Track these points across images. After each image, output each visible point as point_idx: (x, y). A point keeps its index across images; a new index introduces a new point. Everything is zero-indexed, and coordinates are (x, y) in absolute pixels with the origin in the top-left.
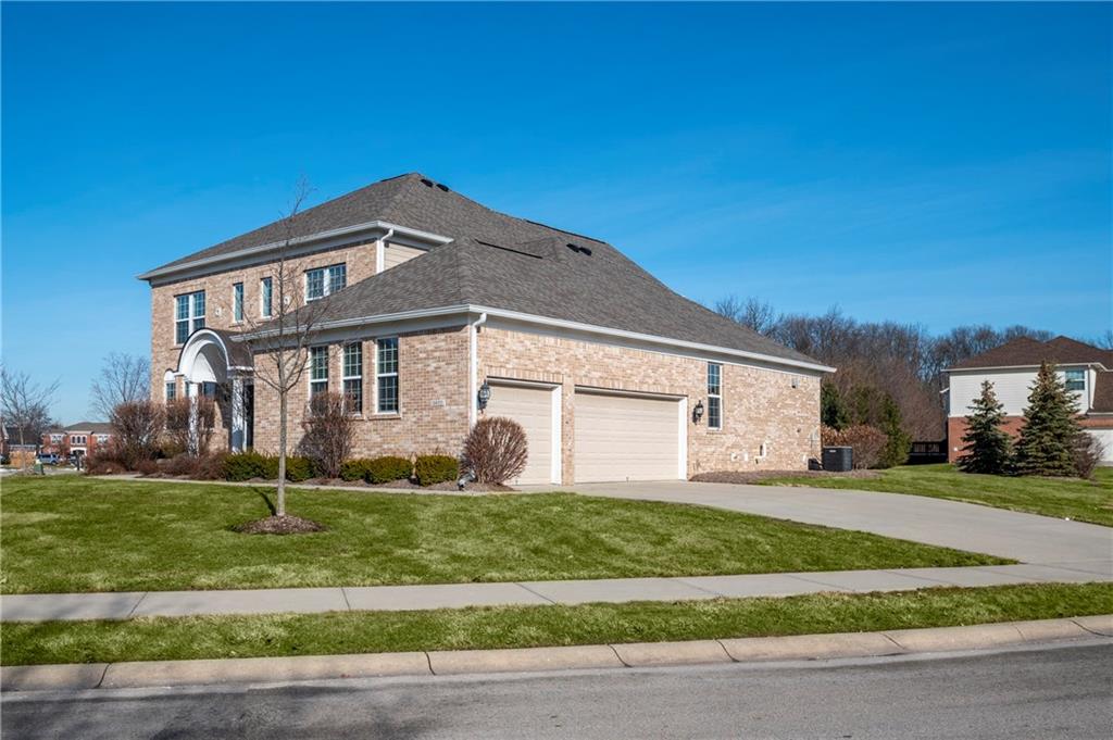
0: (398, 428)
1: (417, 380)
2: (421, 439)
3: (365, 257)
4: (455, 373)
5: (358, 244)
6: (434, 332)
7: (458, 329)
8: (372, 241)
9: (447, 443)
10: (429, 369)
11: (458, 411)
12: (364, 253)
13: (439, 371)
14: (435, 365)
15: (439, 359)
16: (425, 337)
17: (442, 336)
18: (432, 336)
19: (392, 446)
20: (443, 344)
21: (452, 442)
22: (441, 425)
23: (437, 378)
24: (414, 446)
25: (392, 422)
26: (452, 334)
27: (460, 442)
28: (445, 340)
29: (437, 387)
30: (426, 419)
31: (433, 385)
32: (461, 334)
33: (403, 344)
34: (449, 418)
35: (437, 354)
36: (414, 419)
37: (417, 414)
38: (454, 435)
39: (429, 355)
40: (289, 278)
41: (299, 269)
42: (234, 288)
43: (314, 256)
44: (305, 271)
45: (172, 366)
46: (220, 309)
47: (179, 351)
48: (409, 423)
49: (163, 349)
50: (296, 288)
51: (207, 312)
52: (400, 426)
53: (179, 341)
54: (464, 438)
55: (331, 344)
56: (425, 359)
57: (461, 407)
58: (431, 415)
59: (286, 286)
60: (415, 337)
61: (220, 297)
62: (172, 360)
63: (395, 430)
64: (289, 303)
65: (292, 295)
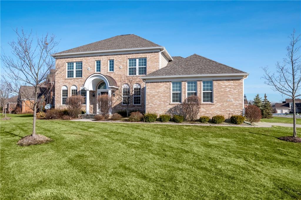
0: (213, 107)
1: (221, 93)
2: (223, 111)
3: (155, 56)
4: (237, 92)
5: (152, 52)
6: (229, 80)
7: (239, 80)
8: (158, 52)
9: (234, 112)
10: (226, 90)
11: (238, 103)
12: (154, 55)
13: (231, 91)
14: (229, 89)
15: (231, 88)
16: (225, 82)
17: (232, 82)
18: (228, 81)
19: (211, 112)
22: (232, 107)
23: (230, 93)
24: (220, 112)
25: (211, 105)
26: (236, 81)
27: (240, 112)
28: (233, 83)
29: (229, 96)
30: (226, 105)
31: (228, 95)
32: (240, 81)
33: (215, 83)
34: (235, 105)
35: (229, 86)
36: (220, 105)
37: (221, 103)
38: (237, 110)
39: (226, 86)
40: (122, 60)
41: (126, 58)
42: (96, 62)
43: (133, 55)
44: (128, 59)
45: (66, 84)
46: (90, 68)
47: (69, 80)
48: (218, 106)
49: (61, 79)
50: (125, 64)
51: (83, 68)
52: (214, 107)
53: (68, 77)
54: (241, 110)
55: (182, 81)
56: (224, 87)
57: (240, 102)
58: (227, 104)
59: (120, 62)
60: (220, 81)
61: (90, 64)
62: (66, 83)
63: (212, 108)
64: (122, 68)
65: (123, 66)
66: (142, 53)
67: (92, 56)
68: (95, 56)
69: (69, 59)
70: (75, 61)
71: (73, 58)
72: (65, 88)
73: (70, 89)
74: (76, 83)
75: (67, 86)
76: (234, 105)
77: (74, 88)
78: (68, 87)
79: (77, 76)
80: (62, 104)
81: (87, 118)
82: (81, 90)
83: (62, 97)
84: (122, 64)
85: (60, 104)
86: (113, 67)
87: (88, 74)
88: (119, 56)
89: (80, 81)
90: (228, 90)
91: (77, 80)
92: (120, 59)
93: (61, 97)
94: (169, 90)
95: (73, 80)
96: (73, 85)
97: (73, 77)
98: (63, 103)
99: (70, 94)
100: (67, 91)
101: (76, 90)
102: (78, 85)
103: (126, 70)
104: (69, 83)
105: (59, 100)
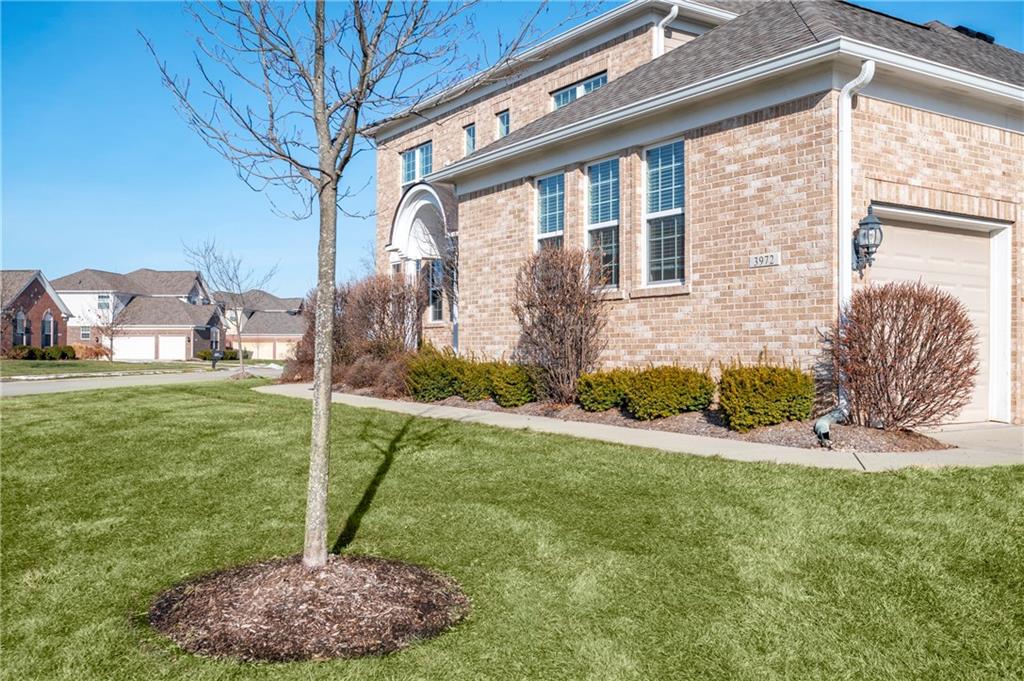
0: (683, 311)
1: (721, 217)
2: (729, 333)
4: (804, 195)
5: (625, 38)
6: (756, 117)
7: (811, 102)
9: (784, 340)
10: (747, 193)
11: (809, 274)
12: (633, 51)
13: (769, 195)
14: (758, 184)
15: (766, 171)
16: (739, 132)
17: (774, 124)
19: (673, 346)
20: (776, 138)
21: (794, 338)
22: (772, 305)
23: (762, 210)
24: (716, 346)
25: (673, 301)
26: (796, 116)
27: (815, 338)
28: (781, 131)
29: (761, 228)
30: (741, 293)
31: (756, 224)
32: (818, 112)
33: (694, 152)
34: (789, 289)
35: (763, 162)
36: (716, 294)
37: (722, 284)
38: (799, 324)
39: (746, 166)
41: (543, 91)
43: (564, 70)
44: (552, 93)
48: (706, 301)
52: (687, 309)
54: (823, 330)
55: (567, 168)
56: (737, 174)
57: (817, 265)
58: (750, 284)
60: (713, 137)
61: (449, 147)
63: (678, 316)
66: (592, 52)
67: (455, 111)
68: (461, 107)
69: (403, 137)
70: (415, 143)
71: (411, 129)
76: (786, 288)
88: (523, 88)
90: (754, 184)
92: (527, 99)
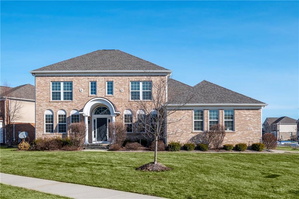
0: (234, 135)
1: (242, 122)
2: (243, 139)
4: (256, 121)
5: (158, 76)
6: (249, 109)
7: (258, 109)
8: (165, 76)
9: (254, 140)
10: (247, 119)
11: (257, 131)
12: (160, 79)
13: (251, 120)
14: (249, 118)
15: (250, 117)
16: (245, 111)
17: (252, 111)
18: (248, 111)
19: (232, 140)
20: (252, 113)
21: (255, 139)
22: (251, 135)
23: (249, 122)
24: (241, 140)
25: (232, 133)
26: (255, 111)
27: (258, 139)
28: (253, 112)
30: (246, 133)
31: (248, 124)
32: (259, 111)
33: (236, 112)
35: (249, 116)
36: (241, 133)
37: (242, 132)
38: (256, 138)
39: (247, 116)
40: (123, 83)
41: (128, 80)
42: (90, 83)
43: (136, 77)
44: (130, 81)
45: (51, 108)
46: (83, 90)
47: (56, 103)
48: (239, 134)
49: (44, 101)
50: (126, 86)
51: (73, 90)
52: (235, 135)
53: (53, 99)
54: (260, 138)
55: (204, 110)
56: (245, 117)
57: (259, 130)
58: (247, 132)
59: (121, 85)
60: (241, 111)
61: (82, 85)
62: (51, 106)
63: (233, 136)
64: (123, 91)
65: (124, 89)
67: (86, 76)
68: (89, 76)
69: (54, 78)
70: (62, 80)
71: (59, 76)
72: (50, 113)
73: (56, 114)
74: (65, 106)
75: (53, 110)
76: (254, 133)
77: (63, 113)
78: (54, 112)
79: (65, 99)
80: (45, 133)
81: (91, 148)
82: (71, 115)
83: (45, 124)
84: (123, 86)
85: (44, 132)
86: (112, 90)
87: (80, 97)
88: (120, 78)
89: (70, 104)
90: (248, 119)
91: (66, 104)
92: (121, 80)
93: (43, 123)
94: (191, 118)
95: (61, 103)
96: (61, 110)
97: (60, 99)
98: (47, 131)
99: (56, 120)
100: (52, 116)
101: (65, 116)
102: (67, 109)
103: (128, 94)
104: (55, 107)
105: (42, 127)
